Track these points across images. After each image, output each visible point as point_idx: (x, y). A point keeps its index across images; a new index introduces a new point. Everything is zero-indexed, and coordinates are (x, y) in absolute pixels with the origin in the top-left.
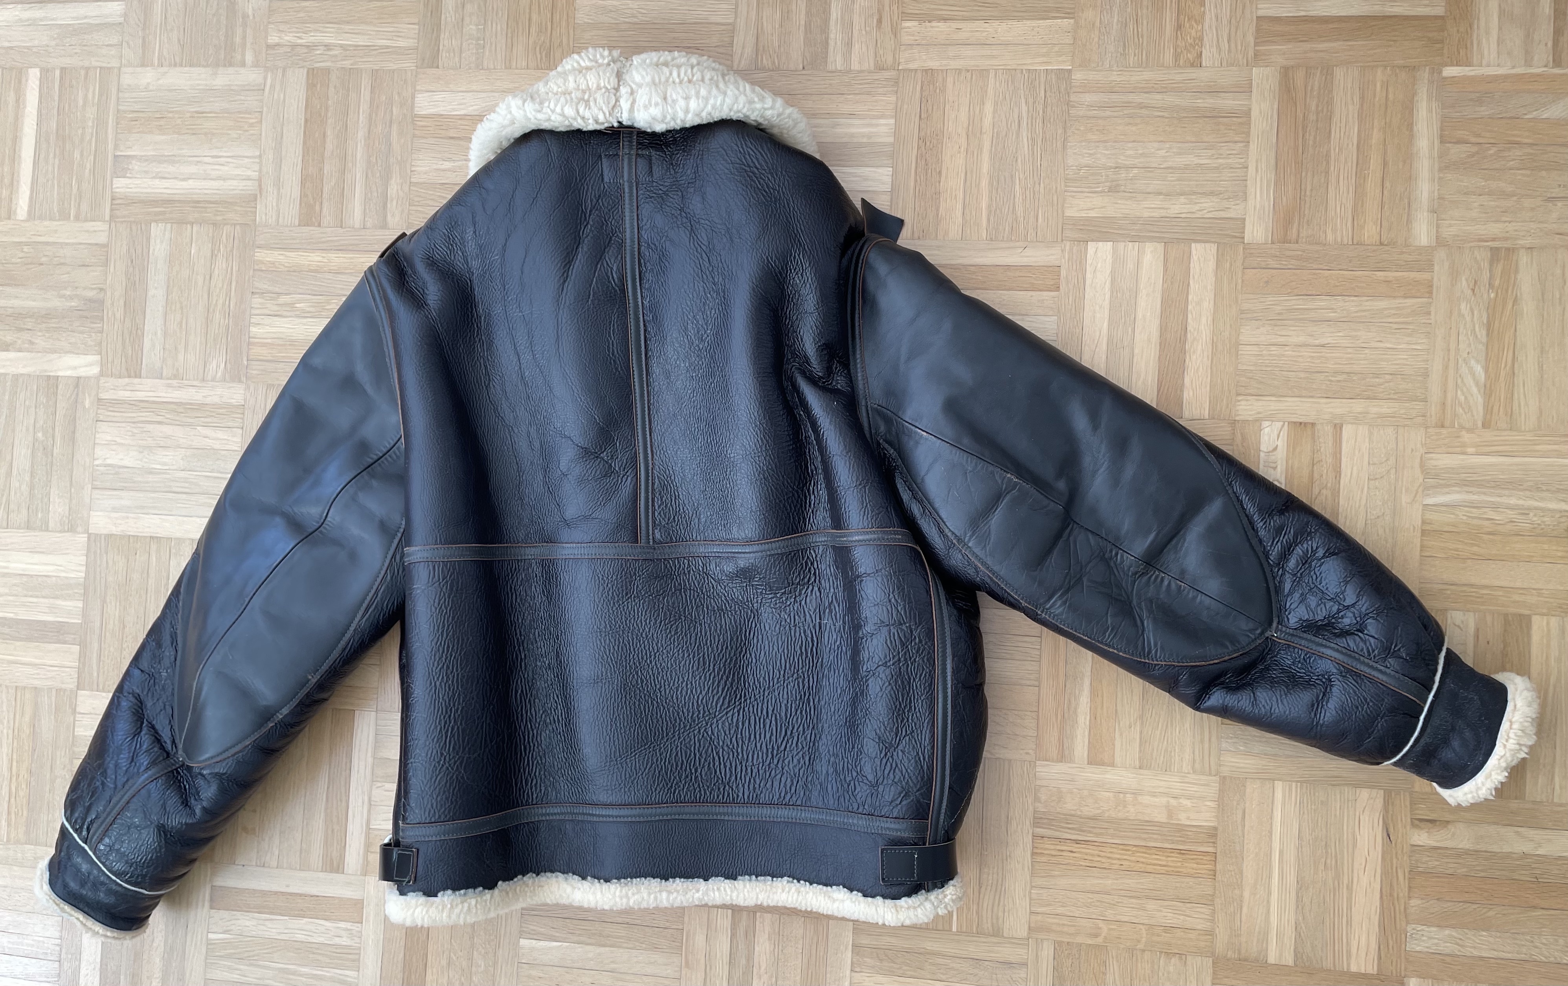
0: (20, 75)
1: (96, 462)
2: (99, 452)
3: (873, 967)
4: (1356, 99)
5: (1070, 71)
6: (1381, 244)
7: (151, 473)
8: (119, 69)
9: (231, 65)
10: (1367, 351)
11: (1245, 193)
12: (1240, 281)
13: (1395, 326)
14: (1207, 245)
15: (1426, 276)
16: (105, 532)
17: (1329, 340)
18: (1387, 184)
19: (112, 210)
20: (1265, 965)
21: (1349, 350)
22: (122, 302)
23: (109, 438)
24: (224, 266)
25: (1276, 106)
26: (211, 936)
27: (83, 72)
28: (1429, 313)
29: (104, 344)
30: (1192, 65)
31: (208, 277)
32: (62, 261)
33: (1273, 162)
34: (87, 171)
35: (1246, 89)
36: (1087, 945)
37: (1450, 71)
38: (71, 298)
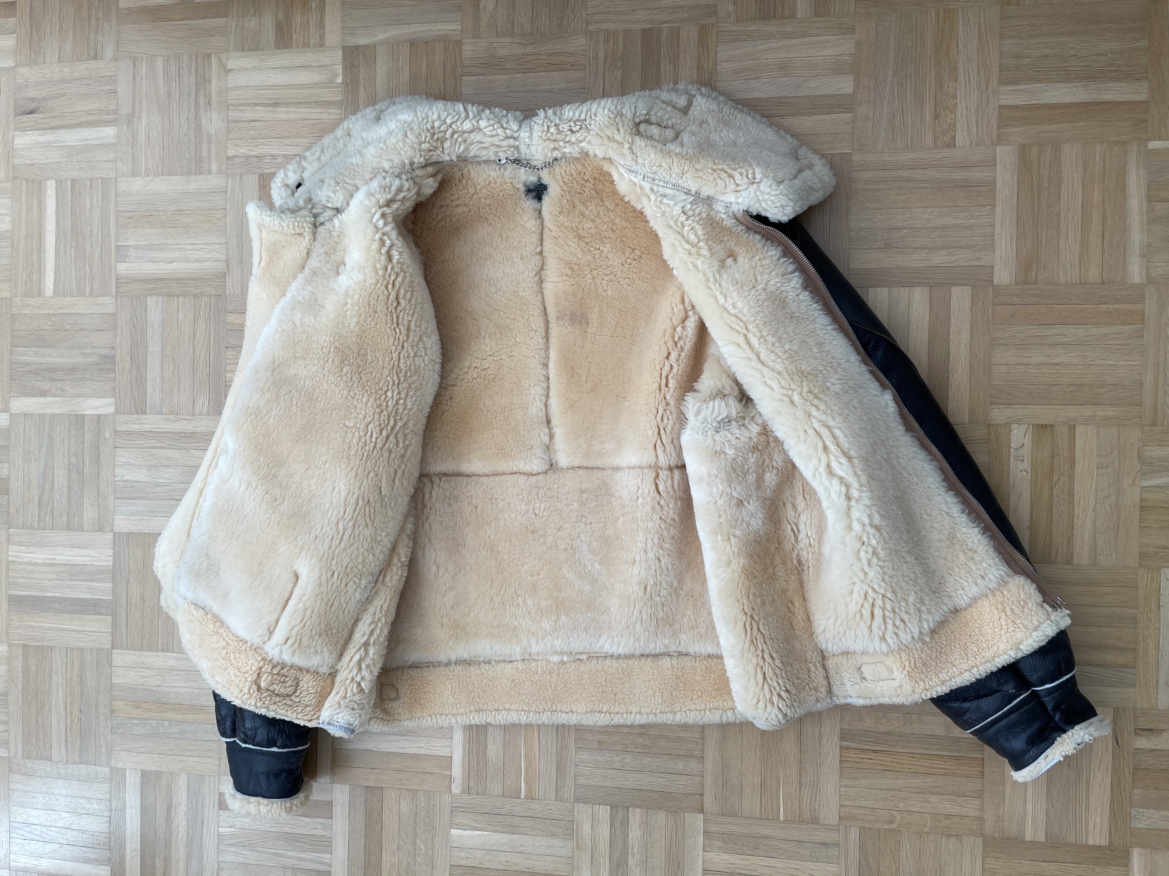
0: (39, 186)
1: (116, 479)
2: (118, 471)
3: (720, 848)
4: (1080, 168)
5: (850, 154)
6: (1103, 283)
7: (157, 486)
8: (116, 178)
9: (201, 173)
10: (1094, 367)
11: (993, 246)
12: (991, 315)
13: (1116, 347)
14: (964, 288)
15: (1139, 307)
16: (126, 531)
17: (1064, 360)
18: (1106, 235)
19: (117, 287)
20: (1023, 842)
21: (1079, 367)
22: (129, 358)
23: (125, 460)
24: (204, 328)
25: (1016, 176)
26: (221, 830)
27: (88, 183)
28: (1142, 336)
29: (117, 391)
30: (948, 146)
31: (192, 336)
32: (82, 327)
33: (1015, 221)
34: (96, 259)
35: (992, 163)
36: (885, 829)
37: (1154, 145)
38: (91, 355)
